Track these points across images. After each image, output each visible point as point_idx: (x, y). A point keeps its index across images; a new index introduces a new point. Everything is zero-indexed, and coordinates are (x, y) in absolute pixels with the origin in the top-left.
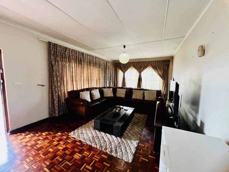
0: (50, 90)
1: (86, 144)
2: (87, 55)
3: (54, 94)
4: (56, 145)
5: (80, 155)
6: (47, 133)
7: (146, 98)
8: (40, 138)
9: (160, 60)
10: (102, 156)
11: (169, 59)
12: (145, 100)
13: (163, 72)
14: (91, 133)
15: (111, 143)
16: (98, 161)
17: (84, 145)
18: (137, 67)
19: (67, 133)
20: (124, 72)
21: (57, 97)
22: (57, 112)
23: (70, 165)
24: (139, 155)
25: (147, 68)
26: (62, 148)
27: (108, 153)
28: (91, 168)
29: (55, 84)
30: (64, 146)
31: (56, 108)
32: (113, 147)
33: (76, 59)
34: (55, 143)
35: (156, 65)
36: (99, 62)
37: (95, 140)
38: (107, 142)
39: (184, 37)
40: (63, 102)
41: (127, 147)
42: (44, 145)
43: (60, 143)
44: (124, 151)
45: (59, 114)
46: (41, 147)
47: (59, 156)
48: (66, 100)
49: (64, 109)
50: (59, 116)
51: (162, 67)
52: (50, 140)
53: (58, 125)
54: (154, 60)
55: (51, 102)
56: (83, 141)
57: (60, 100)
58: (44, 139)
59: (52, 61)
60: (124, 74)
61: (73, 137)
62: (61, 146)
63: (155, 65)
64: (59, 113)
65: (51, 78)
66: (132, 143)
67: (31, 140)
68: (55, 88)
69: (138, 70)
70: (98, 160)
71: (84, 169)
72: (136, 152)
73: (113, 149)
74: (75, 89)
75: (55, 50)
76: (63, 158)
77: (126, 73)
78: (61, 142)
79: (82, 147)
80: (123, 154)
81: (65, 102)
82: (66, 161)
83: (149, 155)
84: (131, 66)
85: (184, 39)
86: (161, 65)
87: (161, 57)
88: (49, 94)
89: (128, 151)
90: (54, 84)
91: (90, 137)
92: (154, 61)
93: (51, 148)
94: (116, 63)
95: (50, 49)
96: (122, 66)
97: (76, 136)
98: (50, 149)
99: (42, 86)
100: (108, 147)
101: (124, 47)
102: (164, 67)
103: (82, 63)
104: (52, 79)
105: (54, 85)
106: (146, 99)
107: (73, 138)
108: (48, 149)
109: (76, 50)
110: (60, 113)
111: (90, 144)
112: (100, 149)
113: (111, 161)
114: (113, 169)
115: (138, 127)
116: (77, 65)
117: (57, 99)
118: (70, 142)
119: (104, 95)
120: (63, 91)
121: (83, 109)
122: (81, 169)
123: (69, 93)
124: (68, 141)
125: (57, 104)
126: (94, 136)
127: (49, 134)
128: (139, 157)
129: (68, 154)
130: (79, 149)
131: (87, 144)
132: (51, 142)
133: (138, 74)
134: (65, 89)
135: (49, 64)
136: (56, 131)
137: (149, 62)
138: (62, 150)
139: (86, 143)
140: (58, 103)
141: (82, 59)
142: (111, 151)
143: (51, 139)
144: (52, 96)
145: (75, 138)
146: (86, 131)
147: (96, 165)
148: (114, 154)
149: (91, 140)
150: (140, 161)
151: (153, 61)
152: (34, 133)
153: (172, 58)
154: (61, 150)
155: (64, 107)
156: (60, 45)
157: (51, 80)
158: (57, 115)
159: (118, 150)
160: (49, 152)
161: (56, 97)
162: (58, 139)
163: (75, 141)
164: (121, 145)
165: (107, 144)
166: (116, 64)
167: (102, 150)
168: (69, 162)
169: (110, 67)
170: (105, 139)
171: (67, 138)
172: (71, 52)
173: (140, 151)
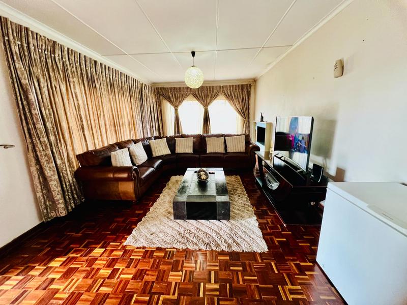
0: (31, 155)
1: (175, 250)
2: (103, 66)
3: (45, 164)
4: (111, 276)
5: (180, 273)
6: (64, 259)
7: (231, 149)
8: (51, 276)
9: (237, 84)
10: (219, 260)
11: (249, 83)
12: (229, 153)
13: (242, 105)
14: (171, 229)
15: (219, 234)
16: (220, 269)
17: (173, 254)
18: (200, 97)
19: (119, 244)
20: (176, 107)
21: (54, 171)
22: (61, 206)
23: (175, 299)
24: (271, 237)
25: (217, 99)
26: (131, 276)
27: (226, 249)
28: (217, 286)
29: (42, 139)
30: (133, 271)
31: (58, 197)
32: (227, 238)
33: (82, 74)
34: (105, 272)
35: (231, 93)
36: (129, 86)
37: (187, 238)
38: (210, 233)
39: (292, 45)
40: (71, 181)
41: (246, 230)
42: (77, 287)
43: (115, 267)
44: (247, 239)
45: (68, 210)
46: (73, 293)
47: (136, 293)
48: (76, 175)
49: (76, 196)
50: (69, 214)
51: (240, 97)
52: (84, 271)
53: (80, 235)
54: (228, 85)
55: (40, 187)
56: (164, 246)
57: (64, 178)
58: (67, 275)
59: (20, 76)
60: (176, 110)
61: (139, 246)
62: (124, 272)
63: (229, 93)
64: (66, 207)
65: (27, 123)
66: (249, 223)
67: (25, 292)
68: (43, 150)
69: (203, 103)
70: (218, 268)
71: (207, 293)
72: (263, 235)
73: (230, 241)
74: (91, 148)
75: (22, 45)
76: (148, 294)
77: (180, 108)
78: (117, 264)
79: (172, 258)
80: (249, 244)
81: (74, 180)
82: (162, 296)
83: (281, 232)
84: (189, 94)
85: (291, 50)
86: (238, 93)
87: (238, 80)
88: (29, 166)
89: (252, 236)
90: (39, 139)
91: (175, 236)
92: (228, 87)
93: (104, 286)
94: (158, 89)
95: (8, 40)
96: (171, 95)
97: (142, 243)
98: (102, 288)
99: (6, 146)
100: (219, 242)
101: (193, 54)
102: (244, 96)
103: (97, 85)
104: (31, 126)
105: (40, 141)
106: (229, 150)
107: (137, 248)
108: (97, 291)
109: (79, 52)
110: (70, 208)
111: (184, 247)
112: (208, 249)
113: (240, 260)
114: (251, 271)
115: (239, 196)
116: (85, 90)
117: (57, 177)
118: (140, 258)
119: (153, 153)
120: (65, 155)
121: (128, 188)
122: (201, 295)
123: (79, 157)
124: (132, 257)
125: (60, 189)
126: (181, 232)
127: (71, 260)
128: (272, 240)
129: (153, 282)
130: (169, 264)
131: (177, 249)
132: (91, 274)
133: (202, 109)
134: (69, 148)
135: (13, 83)
136: (85, 247)
137: (220, 87)
138: (134, 278)
139: (174, 248)
140: (59, 184)
141: (95, 76)
142: (229, 246)
143: (88, 269)
144: (41, 171)
145: (144, 248)
146: (158, 228)
147: (220, 277)
148: (235, 249)
149: (180, 240)
150: (277, 244)
151: (226, 86)
152: (19, 271)
153: (255, 81)
154: (131, 281)
155: (74, 192)
156: (35, 31)
157: (29, 129)
158: (63, 213)
159: (239, 241)
160: (107, 296)
161: (52, 172)
162: (105, 262)
163: (148, 254)
164: (236, 231)
165: (214, 236)
166: (158, 91)
167: (212, 250)
168: (169, 294)
169: (149, 97)
170: (204, 230)
171: (124, 253)
172: (67, 56)
173: (267, 230)
